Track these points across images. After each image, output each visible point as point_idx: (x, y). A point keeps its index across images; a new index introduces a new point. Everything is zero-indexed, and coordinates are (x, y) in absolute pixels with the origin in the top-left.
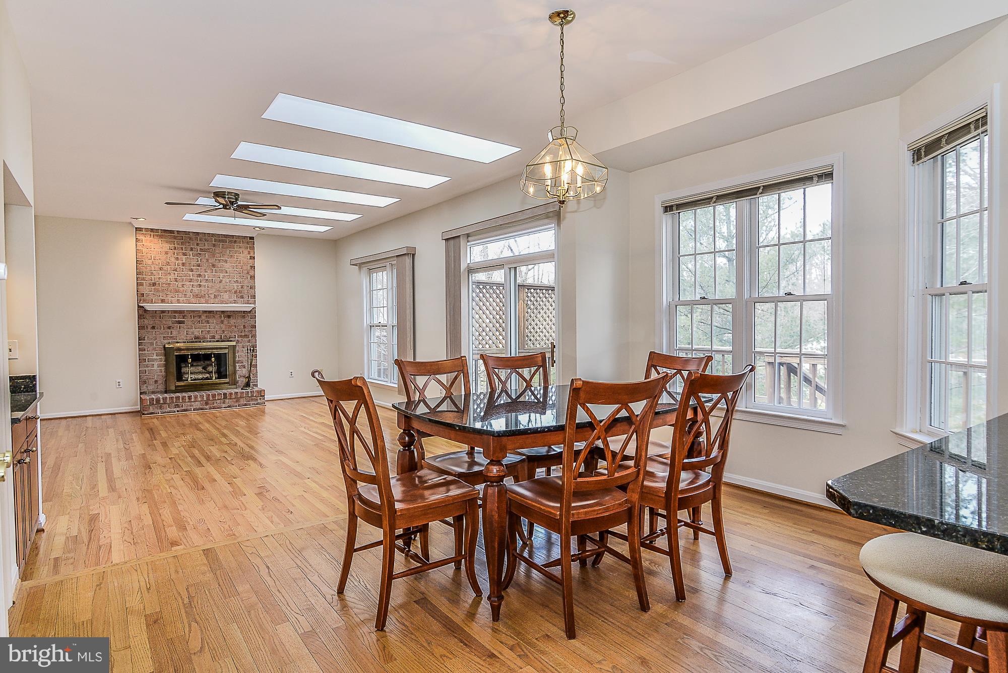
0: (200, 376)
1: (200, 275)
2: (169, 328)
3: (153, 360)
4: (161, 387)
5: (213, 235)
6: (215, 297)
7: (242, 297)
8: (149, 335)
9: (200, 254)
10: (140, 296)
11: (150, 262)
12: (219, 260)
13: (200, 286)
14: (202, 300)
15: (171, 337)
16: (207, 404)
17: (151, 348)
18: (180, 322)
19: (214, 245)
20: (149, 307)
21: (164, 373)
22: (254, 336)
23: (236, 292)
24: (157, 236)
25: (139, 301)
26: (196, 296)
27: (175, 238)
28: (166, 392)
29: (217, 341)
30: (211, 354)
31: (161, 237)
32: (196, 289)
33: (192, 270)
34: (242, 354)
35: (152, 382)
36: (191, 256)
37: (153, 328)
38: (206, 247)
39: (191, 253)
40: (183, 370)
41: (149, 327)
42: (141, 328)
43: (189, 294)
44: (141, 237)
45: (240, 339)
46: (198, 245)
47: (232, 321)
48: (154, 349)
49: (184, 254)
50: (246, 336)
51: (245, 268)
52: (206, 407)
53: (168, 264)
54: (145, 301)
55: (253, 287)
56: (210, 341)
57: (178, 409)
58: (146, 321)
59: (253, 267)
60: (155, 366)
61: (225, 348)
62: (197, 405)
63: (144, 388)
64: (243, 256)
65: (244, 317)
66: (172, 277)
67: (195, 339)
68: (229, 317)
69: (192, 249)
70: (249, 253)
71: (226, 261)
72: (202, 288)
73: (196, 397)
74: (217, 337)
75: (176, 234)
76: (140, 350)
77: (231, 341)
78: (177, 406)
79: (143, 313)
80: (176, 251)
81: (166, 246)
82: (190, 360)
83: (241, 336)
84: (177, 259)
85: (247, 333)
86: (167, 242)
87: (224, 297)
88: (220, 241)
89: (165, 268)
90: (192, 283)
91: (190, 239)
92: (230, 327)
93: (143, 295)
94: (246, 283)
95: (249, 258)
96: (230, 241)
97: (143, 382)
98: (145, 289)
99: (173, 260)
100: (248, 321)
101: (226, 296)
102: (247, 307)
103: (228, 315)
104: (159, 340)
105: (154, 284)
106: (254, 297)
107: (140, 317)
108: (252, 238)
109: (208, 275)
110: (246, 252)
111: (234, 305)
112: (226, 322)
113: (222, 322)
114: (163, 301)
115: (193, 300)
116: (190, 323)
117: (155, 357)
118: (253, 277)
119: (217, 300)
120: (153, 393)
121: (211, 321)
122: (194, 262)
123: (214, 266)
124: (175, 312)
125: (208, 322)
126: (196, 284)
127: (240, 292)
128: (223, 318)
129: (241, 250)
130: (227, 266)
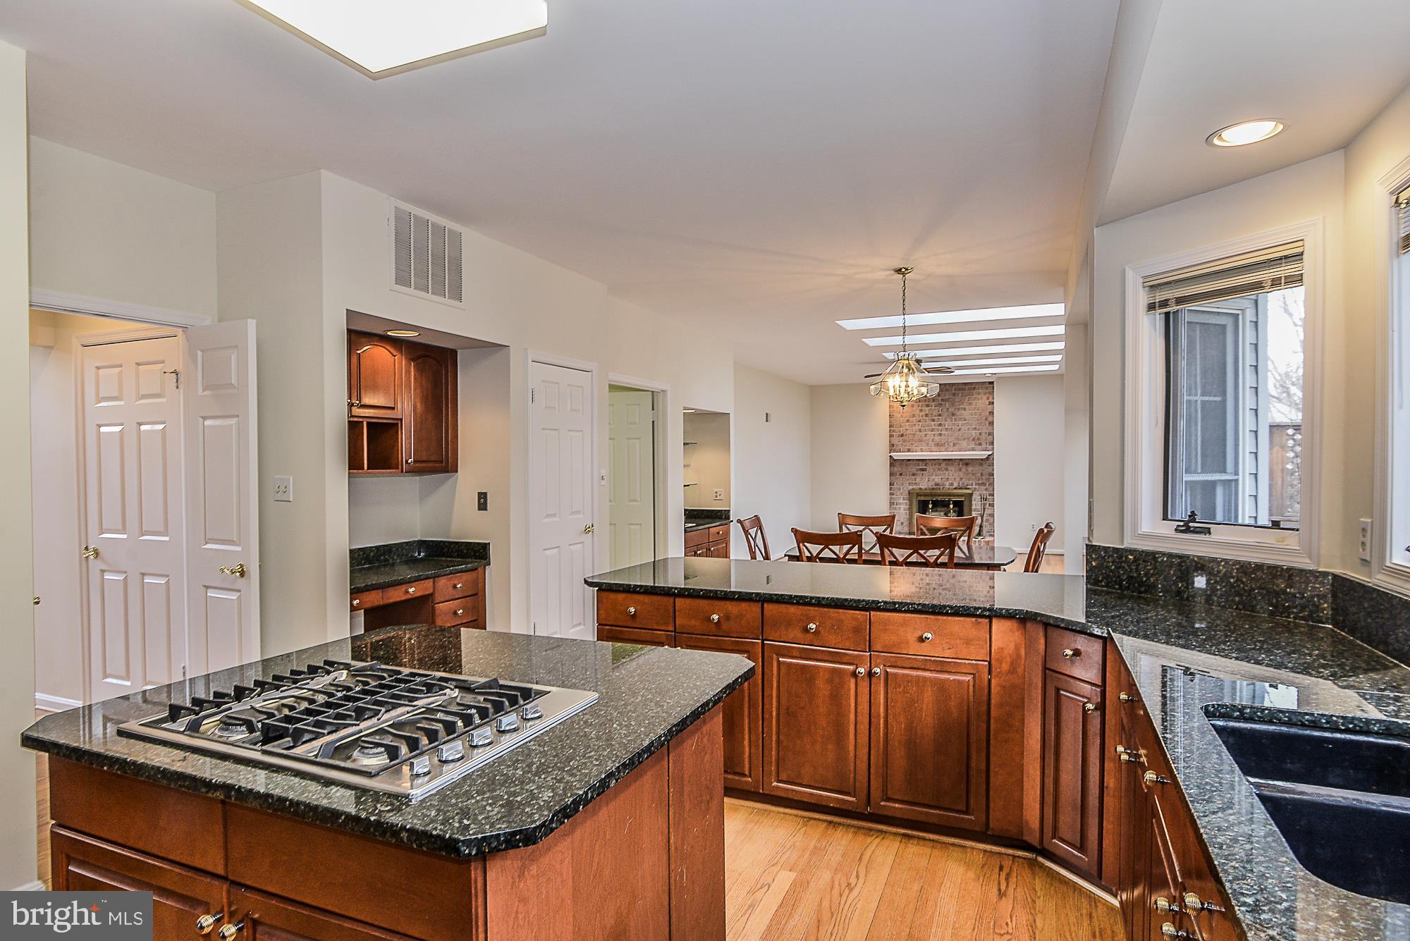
1: (940, 425)
2: (914, 475)
3: (900, 504)
5: (953, 384)
6: (954, 445)
7: (980, 444)
8: (899, 481)
9: (941, 404)
10: (892, 447)
12: (959, 409)
13: (940, 435)
14: (943, 448)
15: (915, 484)
17: (898, 492)
18: (922, 470)
19: (954, 394)
20: (898, 456)
21: (908, 516)
22: (992, 484)
23: (974, 439)
25: (890, 451)
26: (937, 445)
29: (955, 489)
30: (949, 501)
32: (937, 438)
33: (933, 420)
34: (976, 504)
36: (933, 407)
37: (901, 474)
38: (947, 397)
39: (933, 404)
41: (898, 474)
42: (891, 474)
43: (931, 443)
45: (977, 487)
47: (970, 469)
48: (901, 494)
49: (928, 406)
50: (983, 484)
51: (983, 414)
53: (914, 416)
54: (894, 451)
55: (991, 434)
56: (949, 488)
58: (895, 469)
59: (992, 413)
60: (902, 509)
61: (963, 496)
64: (982, 403)
65: (981, 464)
66: (917, 428)
67: (936, 485)
68: (967, 464)
70: (988, 399)
71: (965, 409)
72: (943, 437)
74: (956, 485)
76: (891, 494)
77: (968, 489)
79: (892, 461)
80: (920, 404)
82: (930, 506)
83: (978, 484)
84: (921, 410)
85: (984, 481)
88: (959, 389)
89: (911, 419)
90: (933, 433)
92: (967, 474)
93: (893, 445)
94: (985, 429)
95: (988, 403)
96: (970, 389)
98: (896, 441)
99: (918, 412)
100: (985, 467)
101: (964, 444)
102: (986, 455)
103: (966, 463)
104: (905, 486)
105: (902, 435)
106: (992, 443)
107: (892, 465)
108: (991, 383)
109: (948, 424)
110: (985, 397)
111: (972, 452)
112: (964, 470)
113: (960, 470)
114: (909, 450)
115: (934, 448)
116: (932, 471)
117: (901, 501)
118: (992, 423)
119: (955, 448)
121: (950, 468)
122: (935, 413)
123: (953, 414)
124: (919, 460)
125: (947, 469)
126: (937, 433)
127: (978, 439)
128: (961, 466)
129: (980, 397)
130: (966, 414)
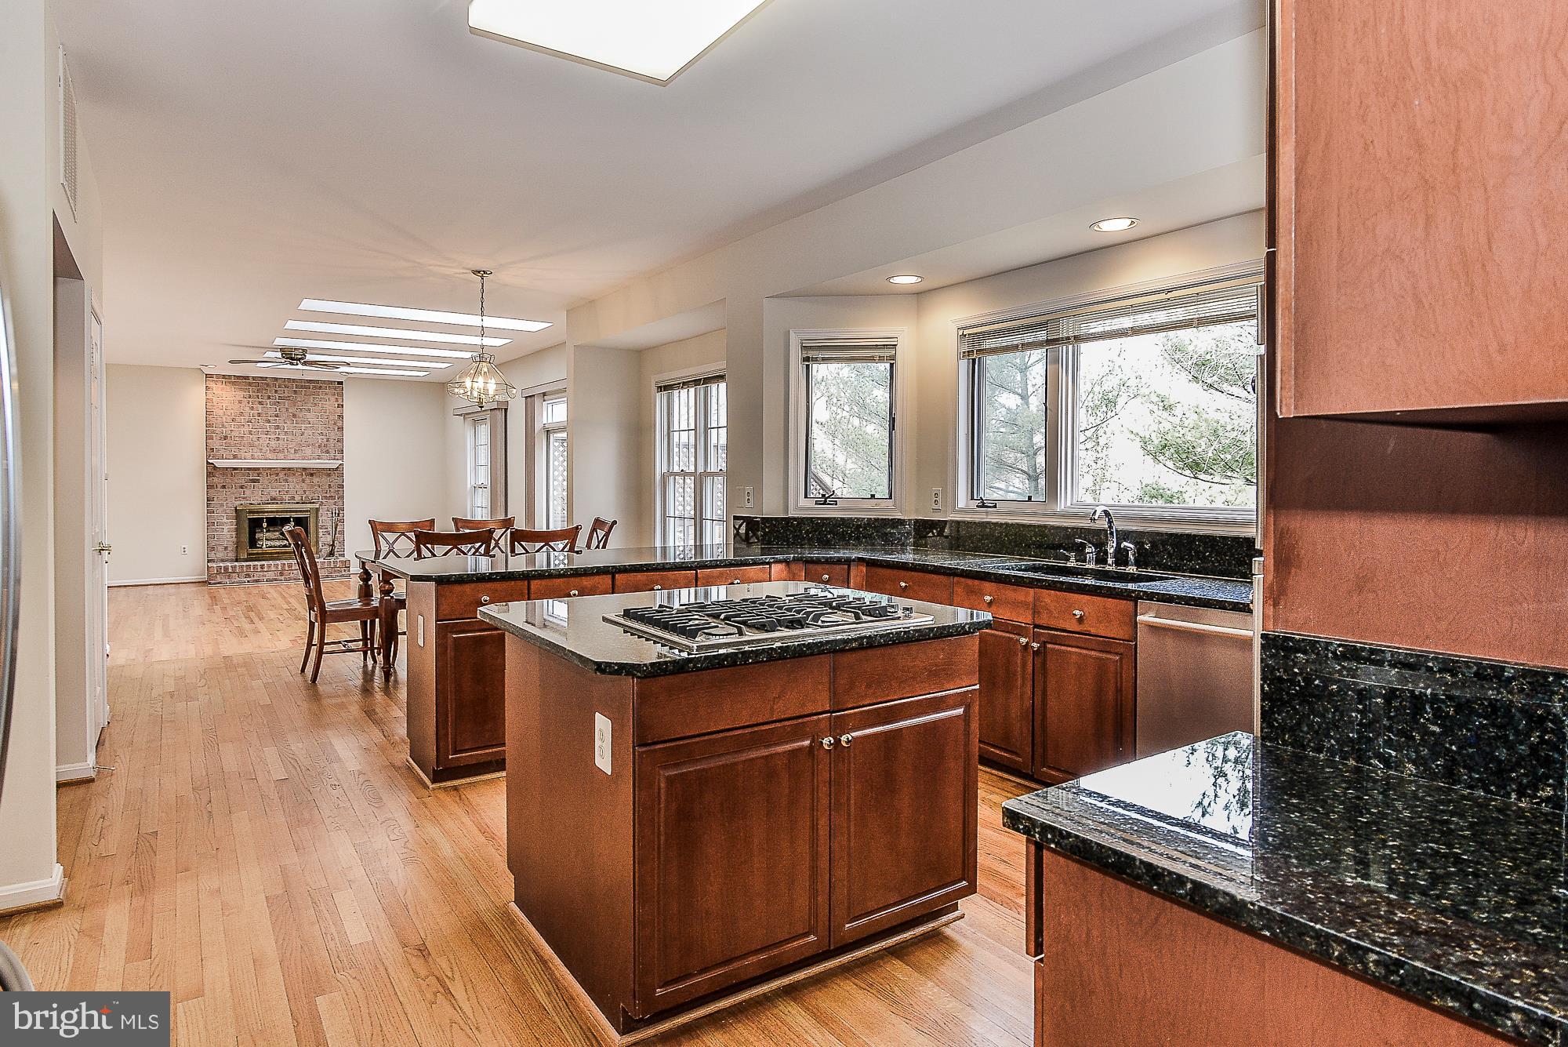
0: (277, 543)
1: (278, 427)
2: (242, 487)
3: (223, 524)
4: (232, 555)
5: (294, 380)
6: (296, 451)
7: (328, 453)
8: (220, 495)
9: (278, 402)
10: (210, 451)
11: (221, 413)
12: (301, 410)
13: (278, 439)
14: (281, 455)
15: (244, 498)
16: (282, 574)
17: (221, 509)
18: (254, 481)
19: (295, 392)
20: (219, 463)
21: (234, 539)
22: (342, 498)
23: (320, 447)
24: (230, 382)
25: (208, 457)
26: (274, 451)
27: (250, 384)
28: (237, 561)
29: (297, 503)
30: (290, 518)
31: (234, 383)
32: (273, 443)
33: (269, 422)
34: (325, 519)
35: (221, 548)
36: (269, 406)
37: (224, 487)
38: (286, 395)
39: (268, 401)
40: (257, 536)
41: (219, 485)
42: (209, 487)
43: (265, 449)
44: (212, 385)
45: (324, 501)
46: (276, 392)
47: (316, 480)
48: (225, 511)
49: (260, 403)
50: (332, 498)
51: (331, 418)
52: (280, 578)
53: (241, 414)
54: (214, 457)
55: (340, 441)
56: (289, 503)
57: (248, 579)
58: (216, 479)
59: (341, 417)
60: (225, 531)
61: (307, 511)
62: (271, 575)
63: (212, 556)
64: (330, 404)
65: (329, 475)
66: (246, 429)
67: (272, 500)
68: (312, 475)
69: (269, 398)
70: (337, 400)
71: (309, 411)
72: (281, 442)
73: (270, 567)
74: (298, 498)
75: (251, 380)
76: (208, 512)
77: (313, 503)
78: (249, 576)
79: (212, 471)
80: (250, 400)
81: (240, 394)
82: (265, 525)
83: (326, 498)
84: (252, 408)
85: (332, 494)
86: (241, 389)
87: (306, 452)
88: (302, 387)
89: (238, 419)
90: (268, 436)
91: (268, 385)
92: (312, 486)
93: (212, 449)
94: (334, 435)
95: (336, 406)
96: (315, 388)
97: (211, 549)
98: (216, 443)
99: (247, 409)
100: (334, 480)
101: (308, 451)
102: (334, 464)
103: (311, 473)
104: (230, 501)
105: (225, 438)
106: (342, 452)
107: (209, 474)
108: (341, 383)
109: (287, 426)
110: (333, 399)
111: (318, 461)
112: (308, 481)
113: (303, 481)
114: (235, 457)
115: (270, 456)
116: (266, 482)
117: (225, 520)
118: (341, 429)
119: (297, 455)
120: (223, 561)
121: (290, 479)
122: (271, 412)
123: (294, 416)
124: (249, 469)
125: (286, 481)
126: (273, 437)
127: (325, 446)
128: (304, 477)
129: (326, 397)
130: (311, 416)
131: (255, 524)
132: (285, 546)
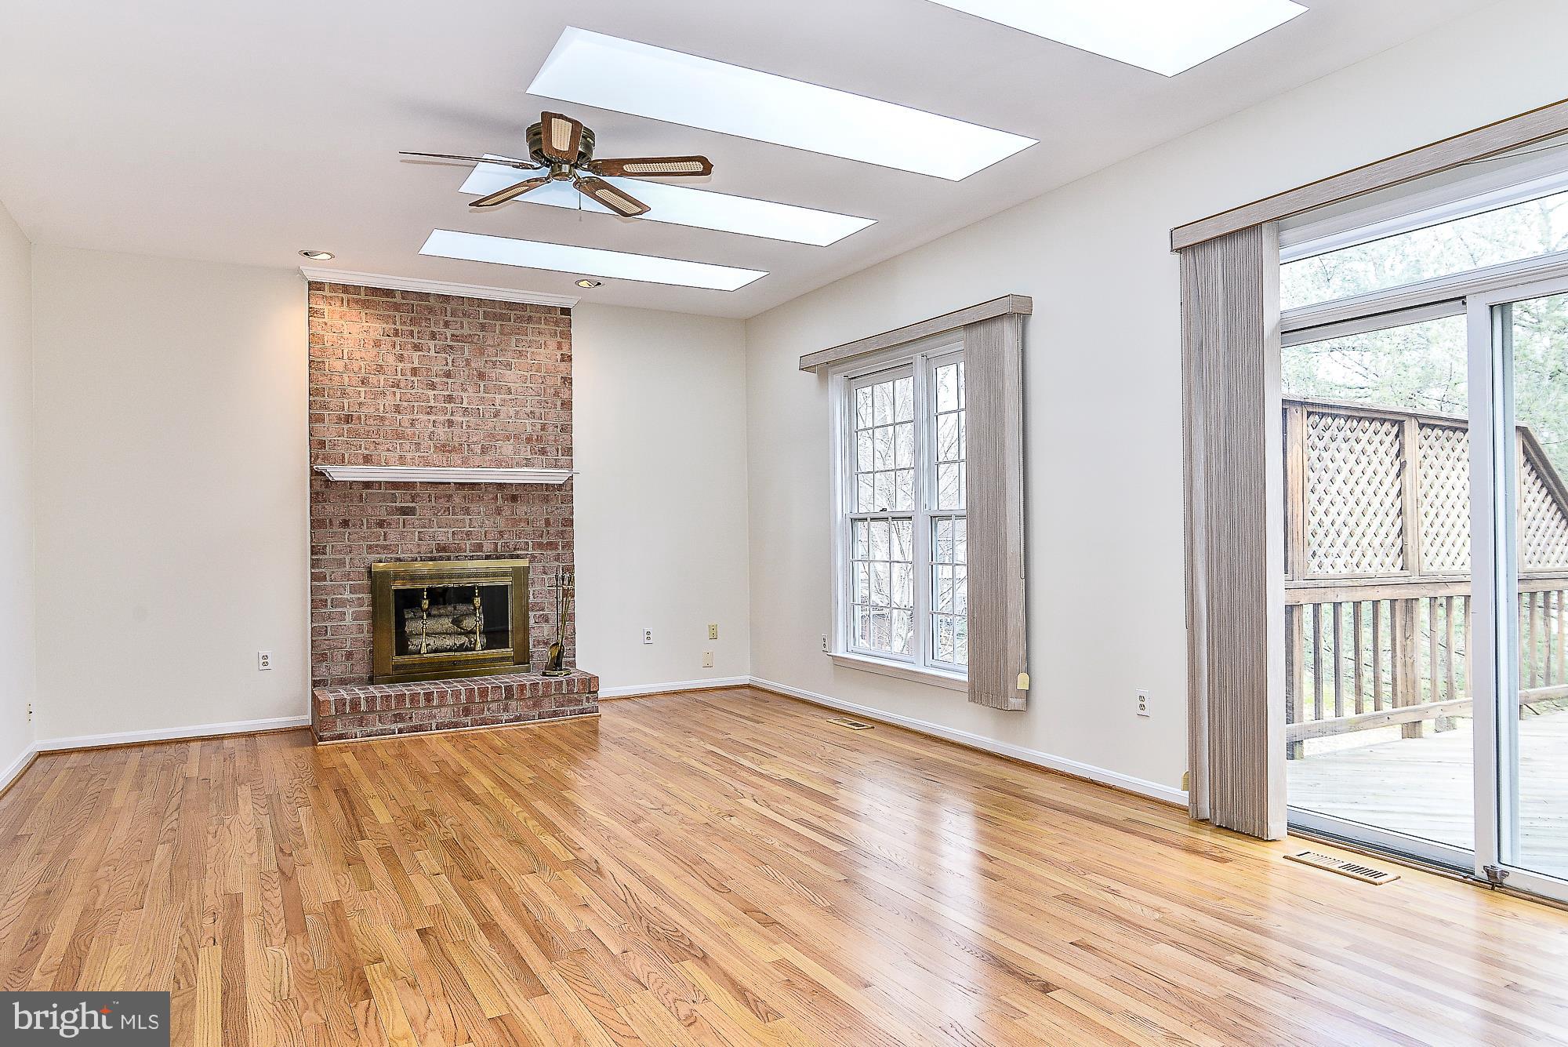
0: (449, 642)
1: (450, 399)
2: (381, 524)
3: (343, 603)
4: (361, 670)
5: (481, 302)
6: (484, 450)
7: (543, 452)
8: (336, 543)
9: (451, 347)
10: (318, 447)
11: (339, 365)
12: (494, 363)
13: (450, 423)
14: (456, 457)
15: (385, 547)
16: (467, 712)
17: (339, 572)
18: (405, 511)
19: (483, 327)
20: (339, 473)
21: (367, 635)
22: (569, 545)
23: (529, 440)
24: (357, 302)
25: (313, 458)
26: (443, 448)
27: (397, 307)
28: (371, 681)
29: (488, 557)
30: (474, 588)
31: (365, 304)
32: (441, 432)
33: (433, 386)
34: (540, 590)
35: (339, 655)
36: (432, 353)
37: (345, 523)
38: (466, 331)
39: (432, 343)
40: (411, 626)
41: (336, 522)
42: (316, 524)
43: (426, 443)
44: (320, 305)
45: (537, 552)
46: (447, 324)
47: (522, 509)
48: (347, 576)
49: (417, 348)
50: (552, 546)
51: (550, 382)
52: (463, 719)
53: (380, 369)
54: (326, 459)
55: (567, 429)
56: (472, 558)
57: (400, 725)
58: (329, 508)
59: (567, 381)
60: (348, 618)
61: (505, 574)
62: (445, 714)
63: (322, 670)
64: (546, 354)
65: (546, 500)
66: (390, 401)
67: (438, 551)
68: (514, 498)
69: (433, 336)
70: (560, 347)
71: (509, 366)
72: (456, 430)
73: (442, 695)
74: (488, 547)
75: (398, 299)
76: (314, 577)
77: (518, 557)
78: (399, 718)
79: (321, 487)
80: (398, 340)
81: (377, 328)
82: (425, 604)
83: (540, 546)
84: (401, 358)
85: (553, 539)
86: (379, 317)
87: (504, 451)
88: (495, 317)
89: (373, 379)
90: (433, 418)
91: (431, 310)
92: (515, 522)
93: (322, 444)
94: (554, 416)
95: (559, 357)
96: (519, 318)
97: (319, 656)
98: (330, 431)
99: (391, 359)
100: (556, 508)
101: (507, 448)
102: (556, 477)
103: (512, 494)
104: (359, 553)
105: (348, 419)
106: (569, 451)
107: (316, 497)
108: (566, 311)
109: (468, 396)
110: (552, 344)
111: (526, 469)
112: (507, 512)
113: (499, 511)
114: (367, 460)
115: (435, 457)
116: (428, 514)
117: (347, 595)
118: (567, 405)
119: (487, 458)
120: (343, 682)
121: (473, 507)
122: (438, 367)
123: (481, 376)
124: (395, 485)
125: (467, 511)
126: (442, 418)
127: (539, 439)
128: (500, 501)
129: (541, 339)
130: (511, 377)
131: (408, 600)
132: (461, 648)
